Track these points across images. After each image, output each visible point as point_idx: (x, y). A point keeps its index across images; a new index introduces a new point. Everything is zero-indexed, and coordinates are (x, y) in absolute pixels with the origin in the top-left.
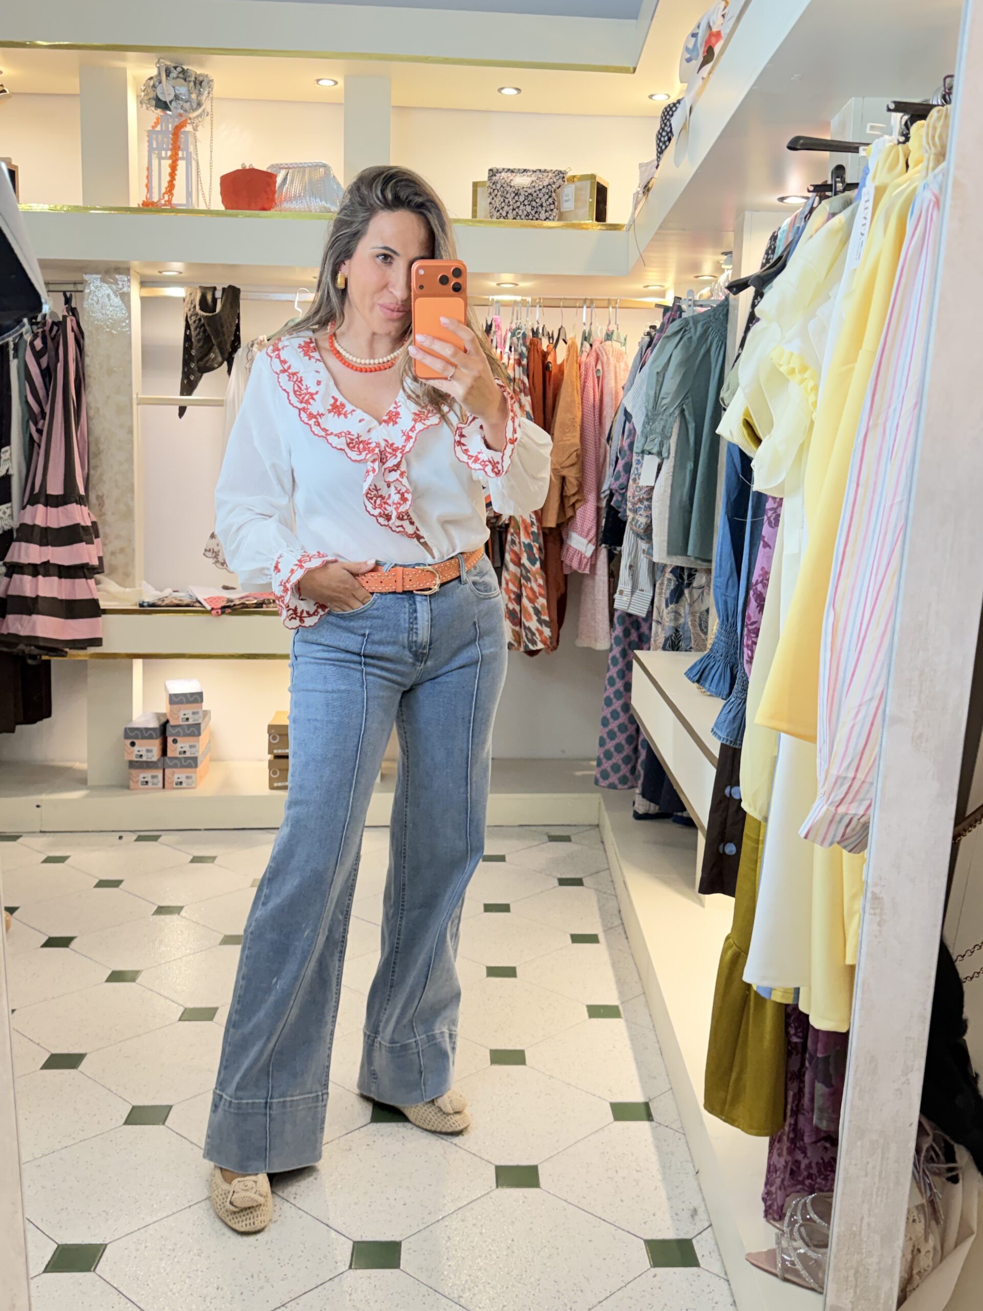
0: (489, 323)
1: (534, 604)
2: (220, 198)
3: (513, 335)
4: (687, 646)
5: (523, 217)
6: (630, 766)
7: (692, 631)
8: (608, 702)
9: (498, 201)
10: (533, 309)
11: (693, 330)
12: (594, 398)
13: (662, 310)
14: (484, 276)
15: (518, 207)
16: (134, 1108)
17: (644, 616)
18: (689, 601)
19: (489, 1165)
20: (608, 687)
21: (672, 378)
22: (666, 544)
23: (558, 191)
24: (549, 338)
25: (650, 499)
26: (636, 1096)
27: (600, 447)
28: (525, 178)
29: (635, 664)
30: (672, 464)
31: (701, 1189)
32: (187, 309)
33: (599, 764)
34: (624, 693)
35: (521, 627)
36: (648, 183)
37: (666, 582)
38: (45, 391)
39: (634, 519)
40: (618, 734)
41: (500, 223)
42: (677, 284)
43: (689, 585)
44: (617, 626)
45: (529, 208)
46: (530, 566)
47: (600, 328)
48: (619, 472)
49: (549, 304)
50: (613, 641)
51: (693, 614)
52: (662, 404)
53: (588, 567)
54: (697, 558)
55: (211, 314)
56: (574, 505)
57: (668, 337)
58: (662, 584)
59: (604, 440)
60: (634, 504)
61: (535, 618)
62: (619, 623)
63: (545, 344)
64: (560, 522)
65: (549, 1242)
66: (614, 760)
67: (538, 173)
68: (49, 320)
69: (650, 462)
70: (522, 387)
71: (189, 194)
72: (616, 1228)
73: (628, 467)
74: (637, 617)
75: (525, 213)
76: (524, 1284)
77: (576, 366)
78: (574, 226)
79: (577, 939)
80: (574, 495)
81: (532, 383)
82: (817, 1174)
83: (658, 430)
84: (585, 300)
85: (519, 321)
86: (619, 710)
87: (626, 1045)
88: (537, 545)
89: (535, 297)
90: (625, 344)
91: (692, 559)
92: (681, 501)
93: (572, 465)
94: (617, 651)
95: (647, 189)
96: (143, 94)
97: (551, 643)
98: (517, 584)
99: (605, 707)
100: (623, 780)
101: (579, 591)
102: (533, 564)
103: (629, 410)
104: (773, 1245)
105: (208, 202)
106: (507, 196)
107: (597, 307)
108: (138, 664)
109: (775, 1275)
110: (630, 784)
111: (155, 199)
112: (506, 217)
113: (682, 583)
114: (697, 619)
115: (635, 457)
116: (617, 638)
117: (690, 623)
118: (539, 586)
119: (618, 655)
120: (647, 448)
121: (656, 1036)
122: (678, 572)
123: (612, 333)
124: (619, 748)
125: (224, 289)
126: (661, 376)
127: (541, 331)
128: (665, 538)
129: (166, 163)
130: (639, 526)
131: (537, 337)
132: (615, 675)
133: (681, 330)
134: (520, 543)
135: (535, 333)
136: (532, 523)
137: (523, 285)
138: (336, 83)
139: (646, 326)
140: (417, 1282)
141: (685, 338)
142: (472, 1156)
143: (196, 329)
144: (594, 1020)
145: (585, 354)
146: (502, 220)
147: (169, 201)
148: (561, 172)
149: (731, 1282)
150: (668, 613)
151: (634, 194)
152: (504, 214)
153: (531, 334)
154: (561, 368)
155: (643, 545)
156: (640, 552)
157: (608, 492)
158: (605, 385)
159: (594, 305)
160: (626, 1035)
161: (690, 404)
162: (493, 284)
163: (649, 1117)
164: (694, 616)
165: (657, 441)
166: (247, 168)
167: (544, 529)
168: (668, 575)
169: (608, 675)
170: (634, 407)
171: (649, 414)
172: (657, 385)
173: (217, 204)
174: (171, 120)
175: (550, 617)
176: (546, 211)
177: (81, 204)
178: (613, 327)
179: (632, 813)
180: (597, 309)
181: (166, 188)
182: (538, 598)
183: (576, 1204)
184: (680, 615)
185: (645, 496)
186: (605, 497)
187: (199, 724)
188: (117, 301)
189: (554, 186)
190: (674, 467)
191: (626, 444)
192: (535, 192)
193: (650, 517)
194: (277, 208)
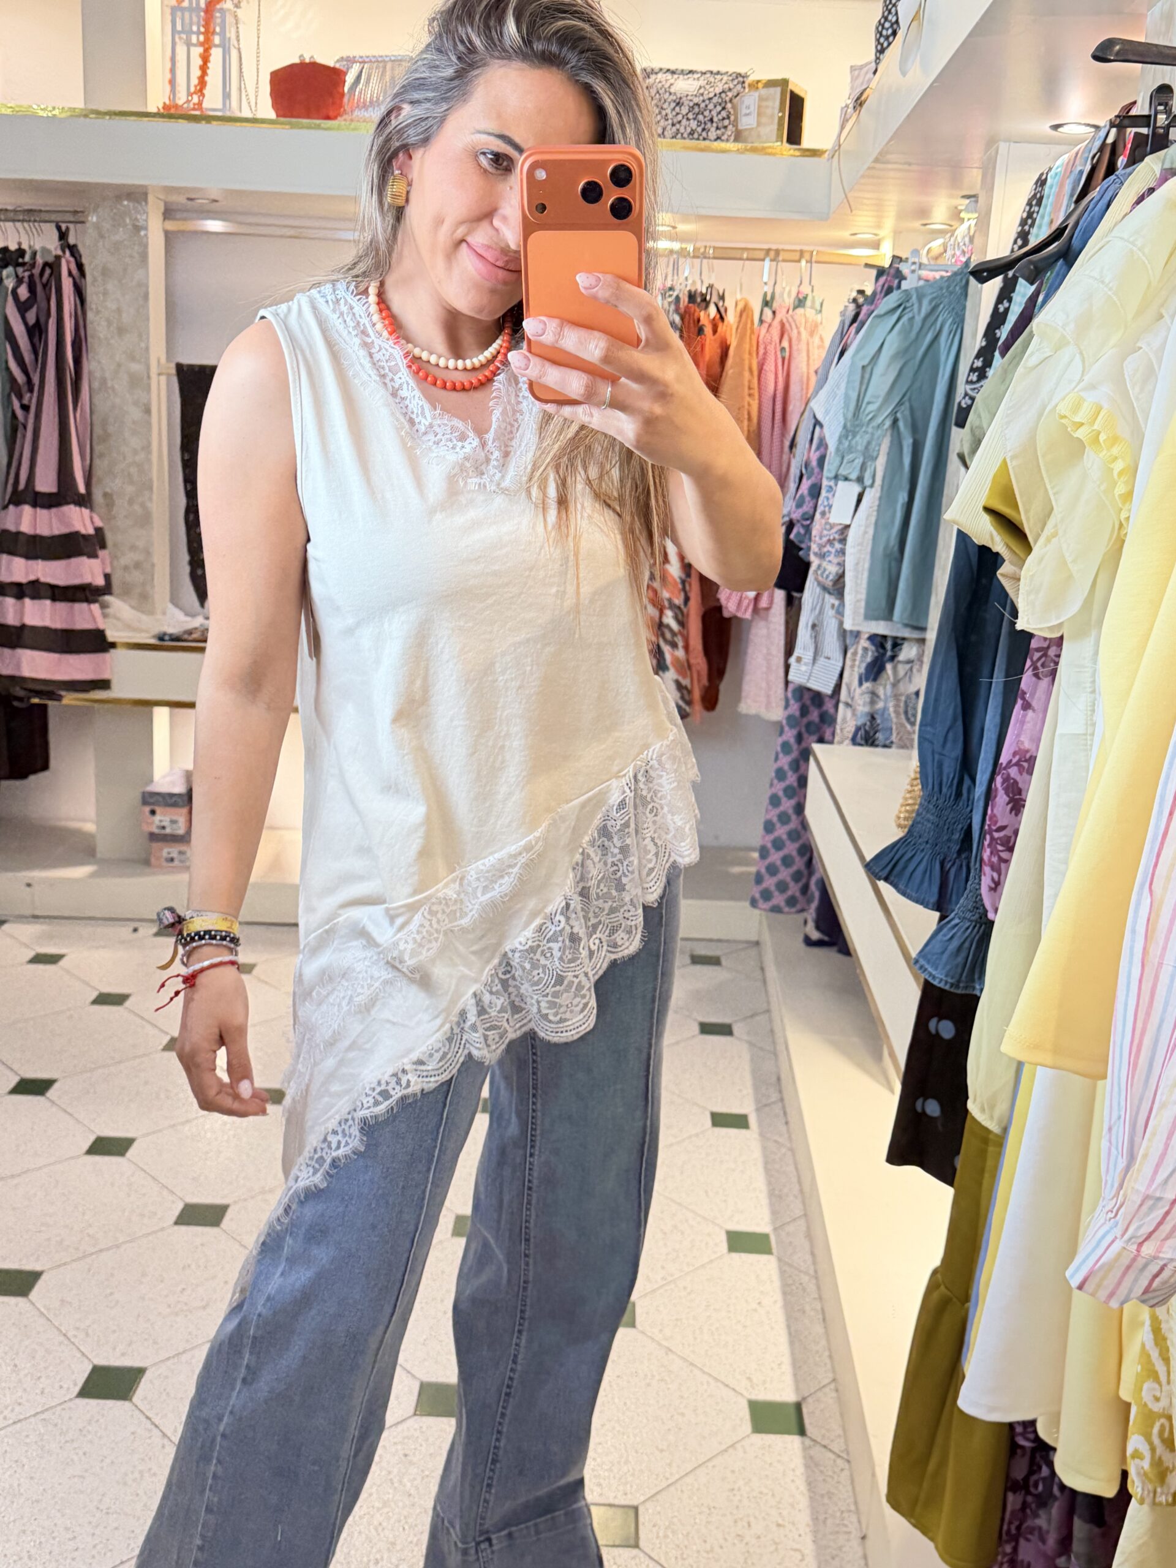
2: (269, 102)
4: (887, 739)
5: (685, 135)
6: (800, 884)
7: (894, 720)
8: (774, 801)
11: (916, 307)
12: (777, 386)
13: (874, 272)
15: (680, 122)
16: (94, 1369)
17: (829, 691)
18: (892, 679)
20: (775, 781)
21: (883, 375)
22: (863, 604)
23: (735, 101)
25: (843, 541)
26: (784, 1391)
28: (690, 81)
29: (812, 760)
30: (878, 495)
33: (759, 879)
34: (796, 791)
36: (862, 94)
37: (860, 652)
38: (33, 357)
39: (821, 569)
40: (788, 843)
42: (897, 233)
43: (893, 658)
44: (792, 701)
45: (694, 124)
47: (787, 289)
48: (802, 496)
49: (718, 255)
50: (786, 719)
51: (896, 697)
52: (867, 412)
54: (906, 625)
57: (879, 316)
58: (855, 654)
59: (786, 446)
60: (821, 546)
62: (794, 696)
66: (780, 877)
67: (708, 75)
68: (40, 261)
69: (847, 492)
71: (227, 95)
73: (815, 491)
74: (818, 692)
75: (689, 130)
77: (751, 343)
78: (754, 150)
83: (859, 448)
84: (768, 251)
86: (791, 811)
87: (775, 1302)
89: (698, 245)
90: (821, 311)
91: (900, 626)
92: (886, 547)
94: (790, 735)
95: (859, 102)
99: (770, 807)
100: (791, 902)
101: (746, 640)
103: (820, 417)
105: (253, 106)
106: (665, 106)
107: (784, 261)
108: (161, 714)
110: (799, 907)
111: (181, 98)
113: (884, 654)
114: (902, 704)
115: (825, 483)
116: (790, 718)
117: (891, 709)
119: (792, 741)
120: (843, 472)
121: (819, 1288)
122: (879, 641)
123: (805, 297)
124: (787, 861)
126: (867, 371)
128: (863, 596)
130: (827, 577)
132: (786, 767)
133: (900, 305)
137: (683, 227)
139: (851, 290)
141: (905, 319)
144: (735, 1255)
145: (765, 326)
147: (200, 104)
148: (740, 75)
150: (863, 694)
151: (841, 108)
155: (831, 600)
156: (828, 606)
158: (792, 369)
159: (780, 258)
160: (777, 1284)
161: (907, 413)
163: (802, 1431)
164: (898, 700)
165: (859, 462)
166: (307, 61)
168: (864, 643)
169: (776, 766)
170: (827, 412)
171: (849, 425)
172: (861, 383)
173: (266, 109)
176: (717, 128)
177: (81, 104)
178: (806, 289)
179: (801, 938)
180: (783, 264)
181: (197, 86)
184: (878, 697)
185: (837, 536)
189: (730, 94)
190: (880, 498)
191: (814, 457)
192: (704, 101)
193: (842, 565)
194: (345, 117)
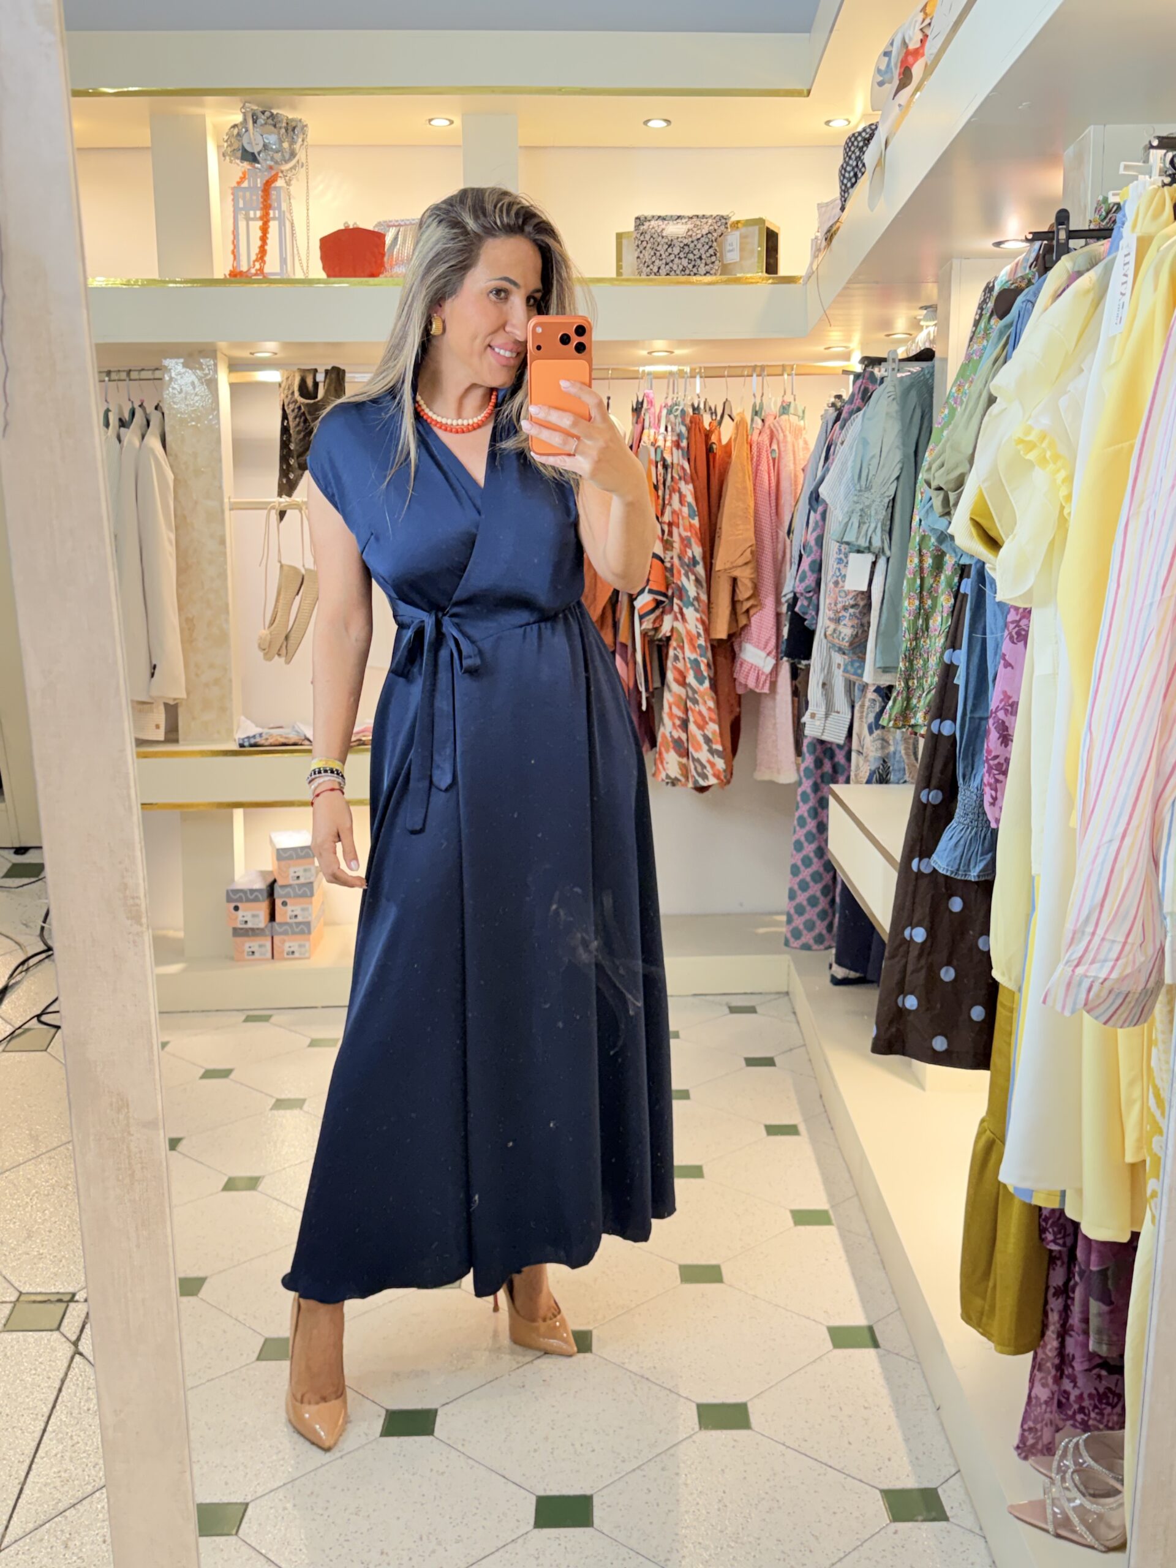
0: (640, 400)
1: (703, 731)
2: (320, 265)
3: (670, 412)
4: (900, 779)
5: (678, 272)
6: (826, 923)
8: (798, 846)
9: (647, 255)
10: (692, 380)
12: (770, 484)
13: (851, 377)
14: (633, 344)
15: (672, 261)
16: (266, 1340)
17: (841, 742)
19: (689, 1403)
20: (798, 828)
23: (719, 239)
24: (712, 414)
26: (857, 1318)
27: (777, 542)
28: (679, 226)
29: (832, 801)
31: (943, 1428)
32: (283, 396)
33: (790, 921)
34: (817, 835)
35: (688, 758)
36: (831, 227)
37: (867, 703)
40: (812, 884)
41: (651, 280)
42: (865, 344)
44: (807, 755)
45: (685, 262)
46: (698, 685)
47: (773, 399)
48: (804, 572)
49: (710, 373)
50: (802, 774)
53: (768, 684)
55: (312, 401)
56: (747, 611)
58: (863, 706)
59: (783, 533)
61: (705, 747)
62: (808, 751)
63: (707, 420)
64: (731, 632)
65: (767, 1493)
66: (806, 916)
67: (695, 219)
70: (682, 474)
71: (283, 261)
72: (844, 1476)
73: (818, 567)
74: (831, 743)
75: (681, 267)
76: (742, 1544)
77: (746, 447)
78: (737, 281)
79: (773, 1130)
80: (748, 599)
81: (695, 469)
82: (1091, 1408)
84: (754, 367)
85: (675, 396)
86: (812, 855)
87: (840, 1258)
88: (705, 661)
89: (694, 366)
90: (803, 418)
93: (746, 564)
94: (807, 785)
95: (830, 235)
96: (226, 144)
97: (725, 777)
98: (682, 706)
99: (794, 852)
100: (819, 939)
101: (757, 712)
102: (701, 683)
104: (1040, 1496)
105: (305, 269)
106: (658, 248)
107: (768, 375)
108: (238, 814)
109: (1046, 1531)
110: (827, 944)
111: (244, 268)
112: (657, 273)
114: (910, 747)
116: (806, 769)
118: (709, 709)
119: (809, 791)
121: (876, 1246)
122: (884, 692)
123: (789, 405)
124: (813, 902)
125: (327, 372)
127: (702, 406)
129: (256, 225)
131: (699, 413)
132: (806, 815)
134: (684, 658)
135: (696, 409)
136: (699, 635)
137: (678, 352)
138: (452, 122)
139: (828, 396)
140: (615, 1543)
142: (668, 1392)
143: (295, 418)
144: (801, 1228)
145: (756, 432)
146: (652, 276)
147: (261, 270)
148: (723, 217)
149: (988, 1539)
150: (872, 741)
151: (812, 240)
152: (655, 270)
153: (690, 411)
154: (728, 449)
155: (837, 659)
156: (835, 667)
157: (791, 595)
158: (782, 467)
159: (766, 373)
160: (840, 1246)
162: (644, 353)
163: (876, 1345)
164: (907, 743)
166: (351, 227)
167: (711, 640)
168: (870, 695)
169: (797, 814)
173: (317, 271)
174: (259, 174)
175: (723, 745)
176: (706, 264)
177: (156, 277)
178: (789, 398)
179: (828, 979)
180: (768, 378)
181: (257, 255)
182: (707, 723)
183: (797, 1447)
184: (888, 742)
185: (851, 603)
186: (786, 602)
187: (311, 883)
188: (202, 389)
189: (715, 235)
191: (812, 539)
192: (692, 242)
193: (856, 627)
194: (387, 274)
